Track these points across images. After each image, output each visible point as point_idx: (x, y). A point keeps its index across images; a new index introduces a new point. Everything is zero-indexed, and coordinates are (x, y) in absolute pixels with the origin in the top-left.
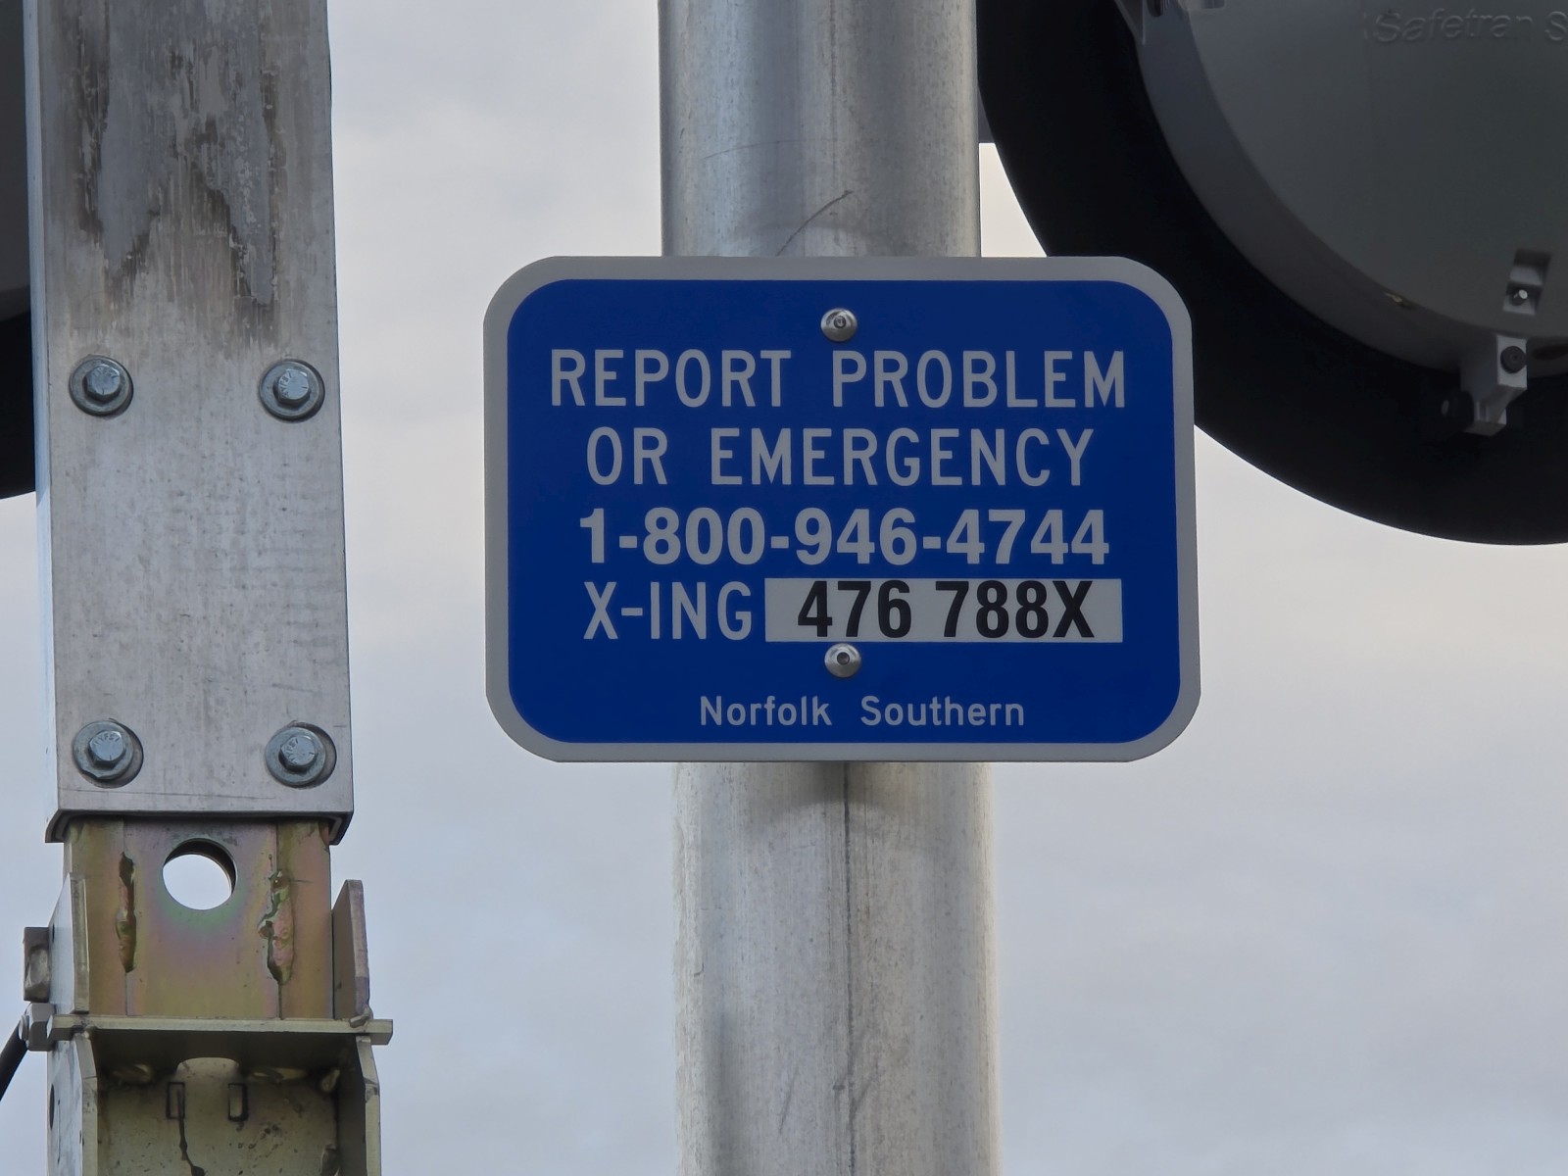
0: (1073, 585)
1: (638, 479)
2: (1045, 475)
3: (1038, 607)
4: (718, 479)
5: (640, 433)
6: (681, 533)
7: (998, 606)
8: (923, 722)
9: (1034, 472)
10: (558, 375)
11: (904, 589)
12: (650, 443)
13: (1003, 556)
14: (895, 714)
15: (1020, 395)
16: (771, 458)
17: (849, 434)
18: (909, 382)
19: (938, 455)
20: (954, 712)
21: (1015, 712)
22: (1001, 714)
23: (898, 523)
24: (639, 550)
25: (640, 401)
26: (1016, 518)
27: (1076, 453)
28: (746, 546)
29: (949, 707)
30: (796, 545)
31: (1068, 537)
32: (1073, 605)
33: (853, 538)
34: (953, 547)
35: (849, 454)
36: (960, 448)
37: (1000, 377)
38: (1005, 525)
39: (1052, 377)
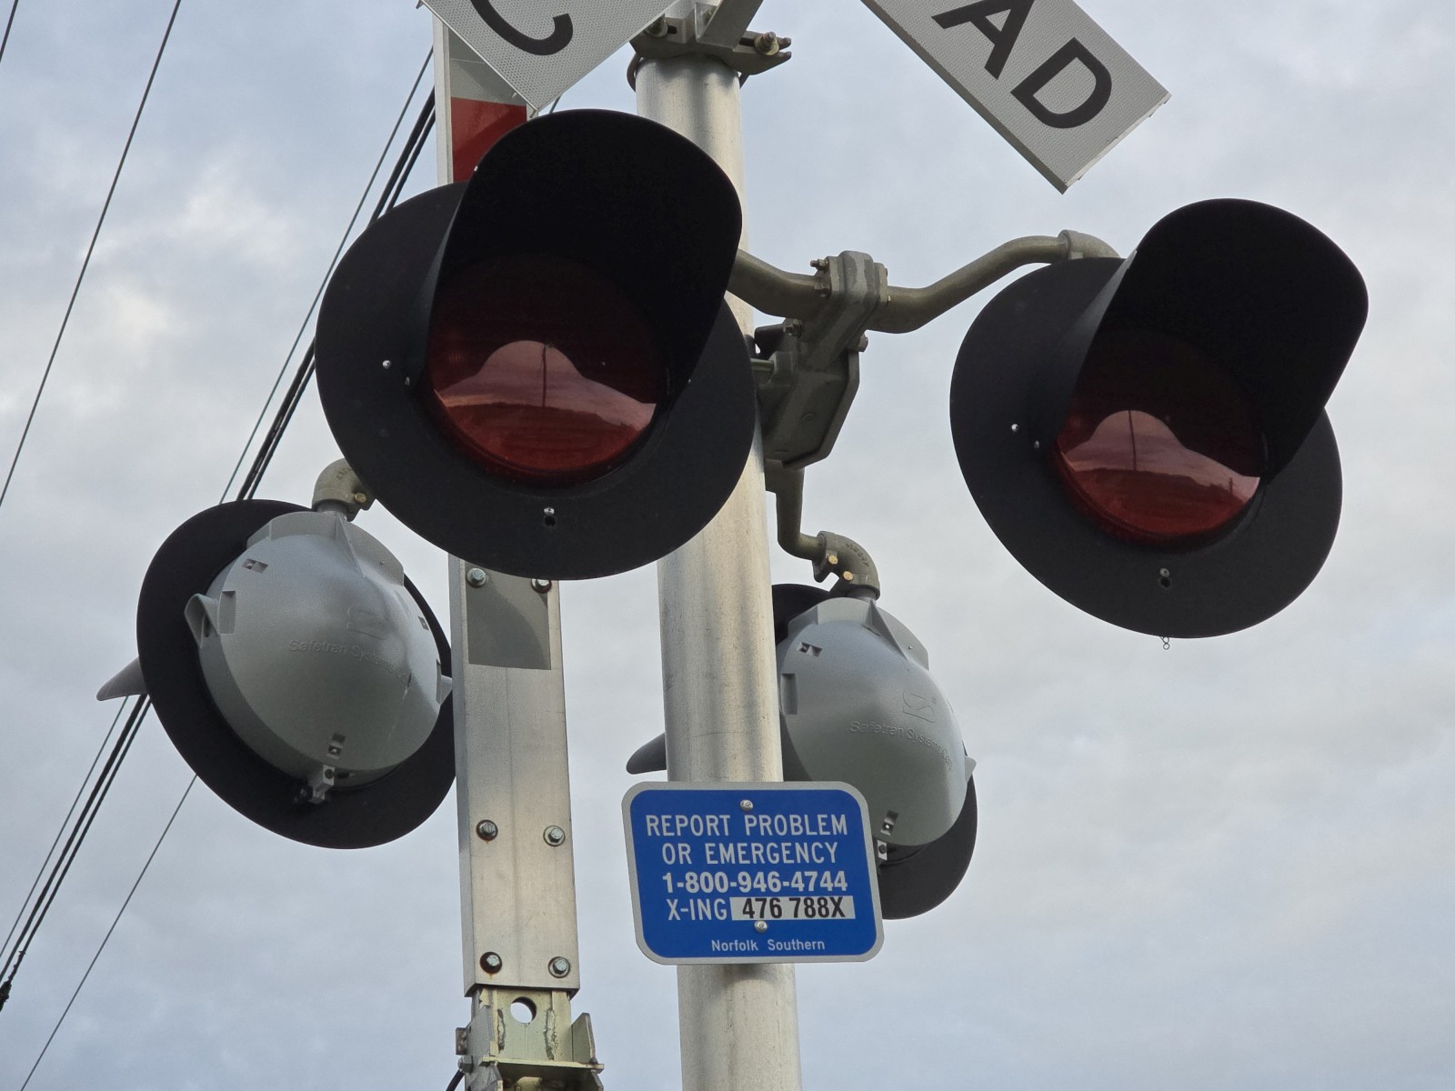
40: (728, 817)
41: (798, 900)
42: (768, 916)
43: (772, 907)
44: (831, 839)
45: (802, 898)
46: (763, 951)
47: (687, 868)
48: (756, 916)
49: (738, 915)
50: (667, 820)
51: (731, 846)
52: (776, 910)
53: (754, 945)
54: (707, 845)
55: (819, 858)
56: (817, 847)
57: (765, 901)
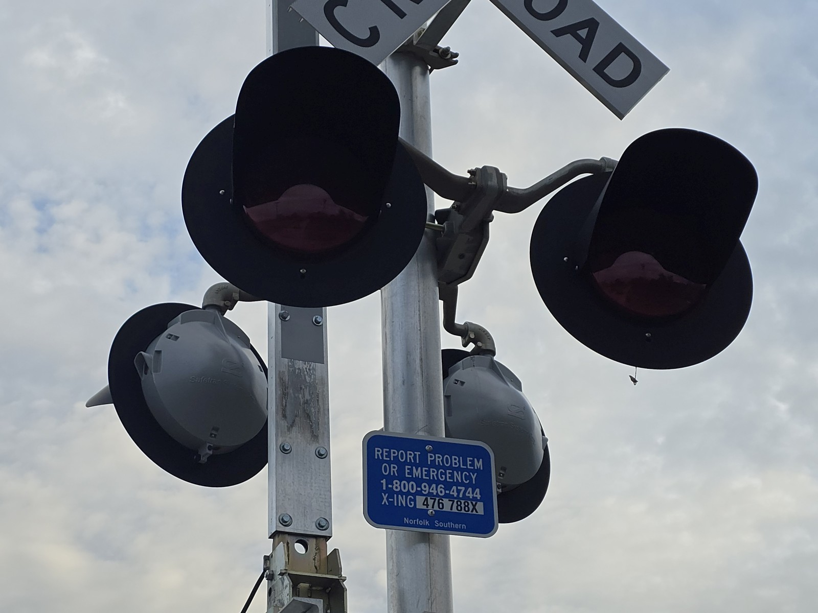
0: (474, 503)
1: (392, 474)
2: (468, 481)
3: (468, 506)
4: (407, 476)
5: (392, 465)
6: (400, 485)
7: (460, 505)
8: (447, 526)
9: (466, 481)
10: (376, 453)
11: (442, 500)
12: (394, 467)
13: (461, 496)
14: (441, 524)
15: (463, 465)
16: (417, 473)
17: (431, 469)
18: (442, 461)
19: (448, 475)
20: (453, 525)
21: (464, 526)
22: (461, 526)
23: (441, 487)
24: (392, 488)
25: (392, 459)
26: (463, 489)
27: (474, 478)
28: (413, 489)
29: (452, 524)
30: (422, 490)
31: (473, 493)
32: (474, 506)
33: (433, 489)
34: (451, 493)
35: (432, 474)
36: (452, 474)
37: (459, 461)
38: (461, 490)
39: (469, 463)
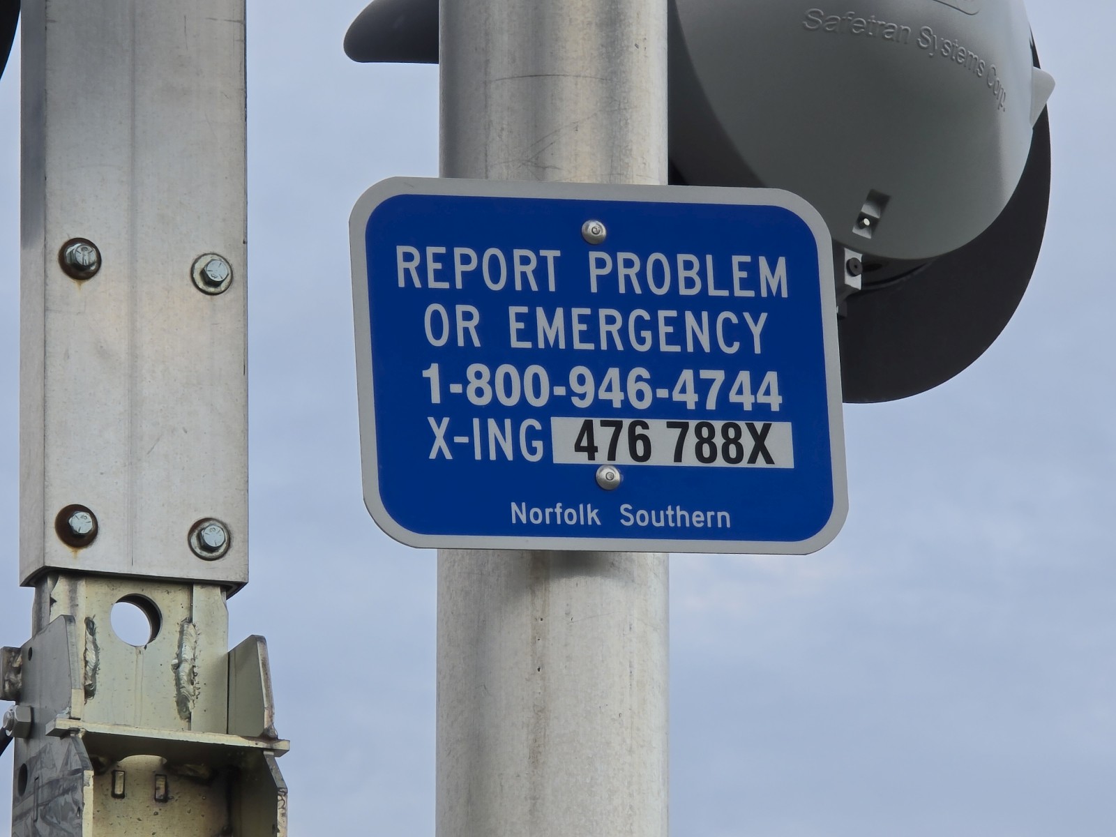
40: (557, 253)
41: (685, 428)
42: (624, 457)
43: (633, 439)
44: (754, 306)
45: (693, 424)
46: (611, 527)
47: (470, 355)
48: (601, 456)
49: (565, 453)
50: (437, 258)
51: (559, 312)
52: (640, 446)
53: (592, 514)
54: (513, 310)
55: (730, 344)
56: (727, 321)
57: (618, 426)
